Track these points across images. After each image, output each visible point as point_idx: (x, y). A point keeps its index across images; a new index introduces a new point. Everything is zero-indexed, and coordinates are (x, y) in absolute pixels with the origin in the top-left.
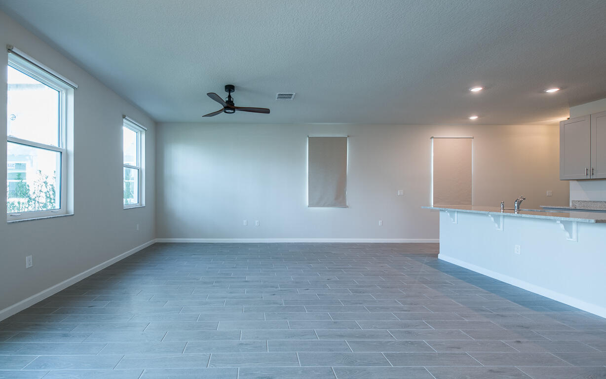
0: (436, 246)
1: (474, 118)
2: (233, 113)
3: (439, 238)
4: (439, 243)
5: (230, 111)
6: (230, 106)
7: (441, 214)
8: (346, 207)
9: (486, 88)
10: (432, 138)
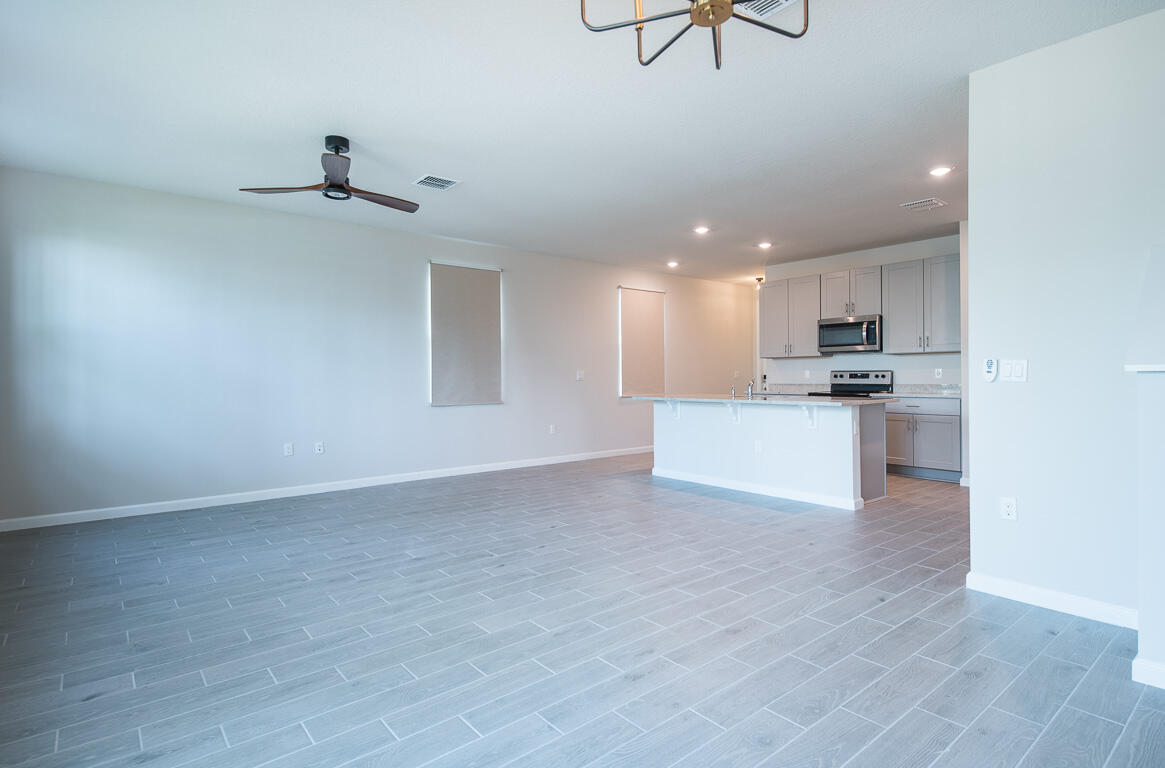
0: (650, 456)
1: (673, 265)
2: (344, 199)
3: (653, 444)
4: (653, 453)
5: (341, 195)
6: (337, 186)
7: (657, 407)
8: (501, 403)
9: (712, 229)
10: (619, 287)
